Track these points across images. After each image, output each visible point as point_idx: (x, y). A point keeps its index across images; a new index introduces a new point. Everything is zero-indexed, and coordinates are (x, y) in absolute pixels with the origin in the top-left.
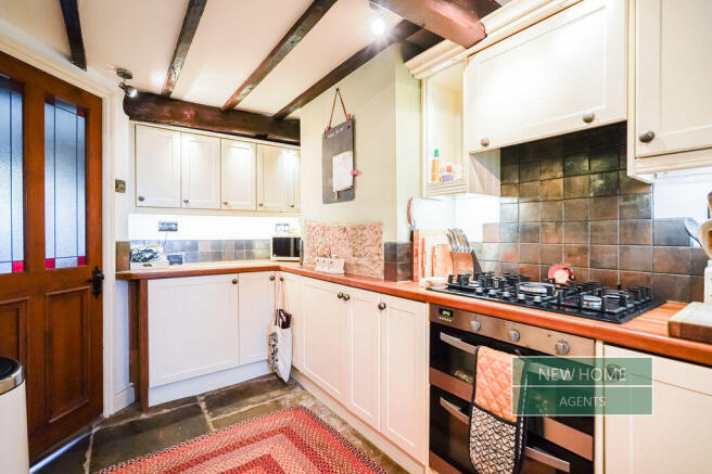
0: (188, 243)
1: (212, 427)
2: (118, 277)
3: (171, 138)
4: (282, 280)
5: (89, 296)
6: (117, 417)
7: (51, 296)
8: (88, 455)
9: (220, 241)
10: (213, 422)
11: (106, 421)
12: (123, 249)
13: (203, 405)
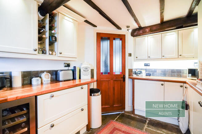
0: (153, 70)
1: (144, 129)
2: (129, 78)
3: (145, 39)
4: (186, 88)
5: (122, 81)
6: (128, 112)
7: (114, 80)
8: (118, 117)
9: (165, 70)
10: (146, 128)
11: (125, 112)
12: (131, 71)
13: (147, 122)
